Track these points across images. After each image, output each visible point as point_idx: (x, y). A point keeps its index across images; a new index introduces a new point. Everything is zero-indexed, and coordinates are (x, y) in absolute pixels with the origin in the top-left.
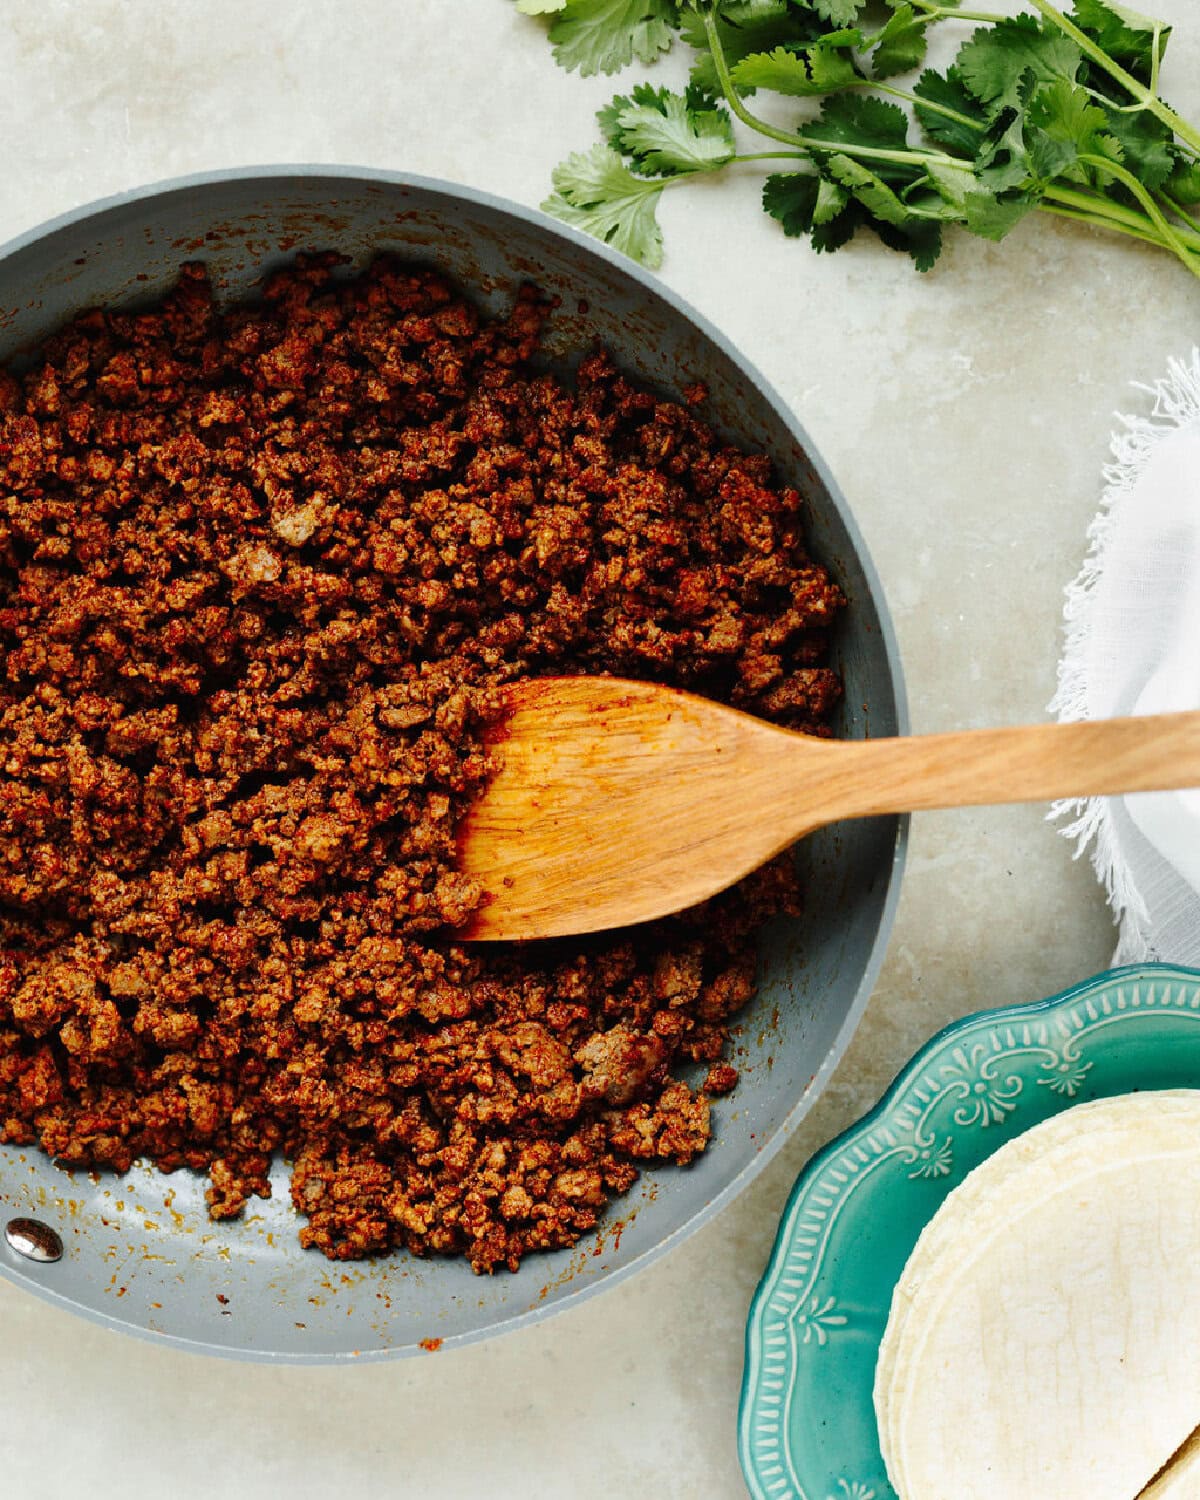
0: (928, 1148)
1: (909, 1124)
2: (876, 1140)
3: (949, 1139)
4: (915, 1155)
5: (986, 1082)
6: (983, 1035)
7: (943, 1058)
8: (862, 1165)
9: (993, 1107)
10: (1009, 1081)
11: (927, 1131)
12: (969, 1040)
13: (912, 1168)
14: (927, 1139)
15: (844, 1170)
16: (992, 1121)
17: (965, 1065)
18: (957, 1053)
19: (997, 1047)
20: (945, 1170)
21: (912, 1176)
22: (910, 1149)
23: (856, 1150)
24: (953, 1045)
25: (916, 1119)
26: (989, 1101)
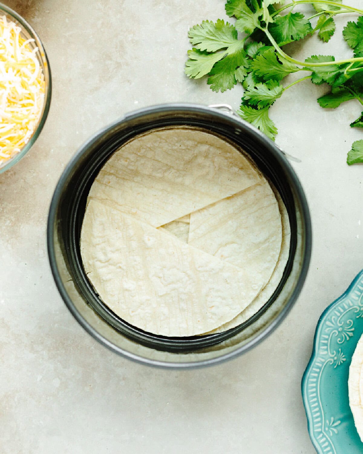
0: (335, 356)
1: (325, 352)
2: (318, 363)
3: (340, 350)
4: (332, 360)
5: (341, 326)
6: (333, 313)
7: (325, 327)
8: (318, 373)
9: (348, 333)
10: (348, 322)
11: (332, 352)
12: (329, 317)
13: (334, 364)
14: (333, 354)
15: (314, 377)
16: (350, 337)
17: (332, 325)
18: (328, 323)
19: (339, 314)
20: (344, 359)
21: (335, 367)
22: (329, 360)
23: (314, 369)
24: (325, 321)
25: (327, 350)
26: (345, 331)
